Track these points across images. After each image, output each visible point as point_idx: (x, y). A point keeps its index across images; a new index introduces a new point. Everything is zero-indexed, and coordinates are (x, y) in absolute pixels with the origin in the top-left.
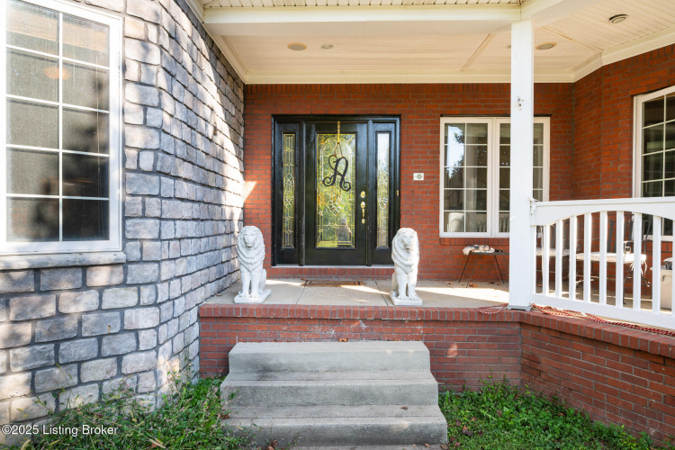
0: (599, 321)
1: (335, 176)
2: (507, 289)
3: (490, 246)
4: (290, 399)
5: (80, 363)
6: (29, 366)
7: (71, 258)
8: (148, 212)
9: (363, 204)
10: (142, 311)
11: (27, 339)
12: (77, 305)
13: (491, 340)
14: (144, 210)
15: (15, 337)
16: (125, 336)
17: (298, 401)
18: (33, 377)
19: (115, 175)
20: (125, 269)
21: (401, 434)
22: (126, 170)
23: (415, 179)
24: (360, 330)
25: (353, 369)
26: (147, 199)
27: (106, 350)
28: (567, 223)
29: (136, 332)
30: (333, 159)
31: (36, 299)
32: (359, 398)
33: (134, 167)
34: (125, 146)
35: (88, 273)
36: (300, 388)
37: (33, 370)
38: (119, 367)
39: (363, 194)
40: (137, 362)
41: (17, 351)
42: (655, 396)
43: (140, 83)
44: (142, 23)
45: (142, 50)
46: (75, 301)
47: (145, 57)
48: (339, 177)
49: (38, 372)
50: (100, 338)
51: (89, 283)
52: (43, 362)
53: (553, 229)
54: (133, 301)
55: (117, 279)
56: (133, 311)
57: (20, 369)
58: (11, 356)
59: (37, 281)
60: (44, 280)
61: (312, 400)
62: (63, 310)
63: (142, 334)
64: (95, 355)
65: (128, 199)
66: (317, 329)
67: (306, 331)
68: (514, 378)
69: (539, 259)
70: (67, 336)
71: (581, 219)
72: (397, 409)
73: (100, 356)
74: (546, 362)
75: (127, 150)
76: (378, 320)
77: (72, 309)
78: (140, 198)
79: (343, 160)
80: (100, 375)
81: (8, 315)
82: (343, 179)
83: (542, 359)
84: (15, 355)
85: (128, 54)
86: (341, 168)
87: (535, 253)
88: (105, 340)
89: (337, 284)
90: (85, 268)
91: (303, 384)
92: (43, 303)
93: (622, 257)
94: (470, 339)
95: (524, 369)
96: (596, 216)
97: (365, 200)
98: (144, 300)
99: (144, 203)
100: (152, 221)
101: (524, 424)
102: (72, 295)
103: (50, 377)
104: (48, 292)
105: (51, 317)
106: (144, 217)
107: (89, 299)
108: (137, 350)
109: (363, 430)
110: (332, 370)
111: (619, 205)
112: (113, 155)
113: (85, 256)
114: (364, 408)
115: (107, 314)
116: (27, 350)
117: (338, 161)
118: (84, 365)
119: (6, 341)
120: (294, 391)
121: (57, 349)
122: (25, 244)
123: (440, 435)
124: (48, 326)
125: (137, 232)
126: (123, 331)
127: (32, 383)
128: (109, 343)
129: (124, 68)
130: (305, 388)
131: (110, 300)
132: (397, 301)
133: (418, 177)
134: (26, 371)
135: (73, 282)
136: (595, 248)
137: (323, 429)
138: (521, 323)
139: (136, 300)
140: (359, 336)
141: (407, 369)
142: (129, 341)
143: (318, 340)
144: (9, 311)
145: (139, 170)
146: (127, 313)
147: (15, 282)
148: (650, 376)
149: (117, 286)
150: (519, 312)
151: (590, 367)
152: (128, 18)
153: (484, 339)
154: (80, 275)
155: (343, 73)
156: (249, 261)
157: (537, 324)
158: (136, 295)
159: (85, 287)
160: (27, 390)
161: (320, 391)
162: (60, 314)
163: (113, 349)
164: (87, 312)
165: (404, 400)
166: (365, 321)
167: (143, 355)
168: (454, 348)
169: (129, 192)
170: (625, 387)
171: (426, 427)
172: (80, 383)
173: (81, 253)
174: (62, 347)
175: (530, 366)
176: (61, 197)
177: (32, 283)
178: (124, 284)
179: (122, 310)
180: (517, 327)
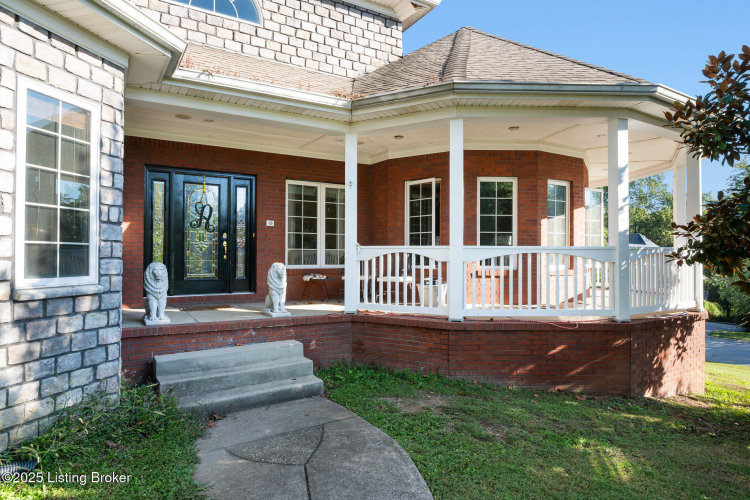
0: (395, 315)
1: (201, 220)
2: (343, 304)
3: (322, 274)
4: (216, 386)
5: (69, 372)
6: (37, 376)
7: (70, 290)
8: (115, 254)
9: (225, 243)
10: (110, 330)
11: (37, 355)
12: (69, 326)
13: (335, 334)
14: (112, 252)
15: (30, 353)
16: (100, 350)
17: (222, 386)
18: (41, 384)
19: (94, 226)
20: (100, 298)
21: (297, 393)
22: (101, 222)
23: (268, 224)
24: (251, 336)
25: (254, 362)
26: (114, 244)
27: (88, 362)
28: (378, 259)
29: (106, 346)
30: (199, 206)
31: (44, 322)
32: (264, 377)
33: (106, 219)
34: (101, 203)
35: (77, 301)
36: (223, 377)
37: (40, 379)
38: (95, 375)
39: (225, 236)
40: (107, 370)
41: (31, 364)
42: (423, 350)
43: (110, 156)
44: (112, 110)
45: (113, 131)
46: (69, 324)
47: (115, 136)
48: (204, 221)
49: (44, 381)
50: (83, 352)
51: (77, 310)
52: (47, 373)
53: (370, 262)
54: (104, 323)
55: (95, 306)
56: (104, 330)
57: (32, 379)
58: (27, 368)
59: (45, 308)
60: (49, 308)
61: (233, 384)
62: (60, 331)
63: (110, 348)
64: (79, 365)
65: (103, 244)
66: (220, 339)
67: (210, 341)
68: (348, 357)
69: (362, 282)
70: (63, 351)
71: (385, 256)
72: (290, 381)
73: (83, 367)
74: (368, 343)
75: (102, 207)
76: (264, 328)
77: (67, 330)
78: (109, 243)
79: (208, 207)
80: (83, 381)
81: (26, 337)
82: (207, 223)
83: (366, 342)
84: (29, 368)
85: (104, 134)
86: (206, 213)
87: (359, 278)
88: (86, 354)
89: (213, 308)
90: (74, 298)
91: (225, 374)
92: (49, 326)
93: (398, 279)
94: (323, 335)
95: (355, 350)
96: (393, 255)
97: (227, 240)
98: (112, 322)
99: (112, 247)
100: (117, 260)
101: (361, 378)
102: (66, 319)
103: (52, 384)
104: (51, 317)
105: (52, 337)
106: (111, 257)
107: (77, 322)
108: (107, 360)
109: (274, 394)
110: (239, 364)
111: (396, 249)
112: (93, 211)
113: (79, 288)
114: (268, 384)
115: (88, 333)
116: (37, 363)
117: (203, 207)
118: (73, 374)
119: (24, 356)
120: (219, 380)
121: (56, 361)
122: (36, 281)
123: (320, 389)
124: (50, 345)
125: (107, 269)
126: (99, 346)
127: (40, 389)
128: (89, 356)
129: (101, 145)
130: (227, 376)
131: (91, 322)
132: (274, 315)
133: (270, 223)
134: (35, 380)
135: (67, 309)
136: (385, 274)
137: (248, 398)
138: (352, 322)
139: (106, 322)
140: (251, 340)
141: (289, 357)
142: (101, 353)
143: (220, 347)
144: (26, 333)
145: (109, 222)
146: (101, 332)
147: (31, 311)
148: (421, 340)
149: (94, 311)
150: (351, 315)
151: (392, 341)
152: (104, 106)
153: (331, 334)
154: (72, 303)
155: (211, 137)
156: (158, 291)
157: (362, 320)
158: (106, 317)
159: (74, 313)
160: (36, 395)
161: (237, 377)
162: (58, 334)
163: (92, 361)
164: (75, 332)
165: (293, 374)
166: (254, 329)
167: (110, 364)
168: (314, 342)
169: (103, 238)
170: (409, 348)
171: (312, 386)
172: (70, 389)
173: (73, 286)
174: (59, 360)
175: (358, 348)
176: (58, 243)
177: (42, 310)
178: (99, 310)
179: (97, 330)
180: (350, 324)
